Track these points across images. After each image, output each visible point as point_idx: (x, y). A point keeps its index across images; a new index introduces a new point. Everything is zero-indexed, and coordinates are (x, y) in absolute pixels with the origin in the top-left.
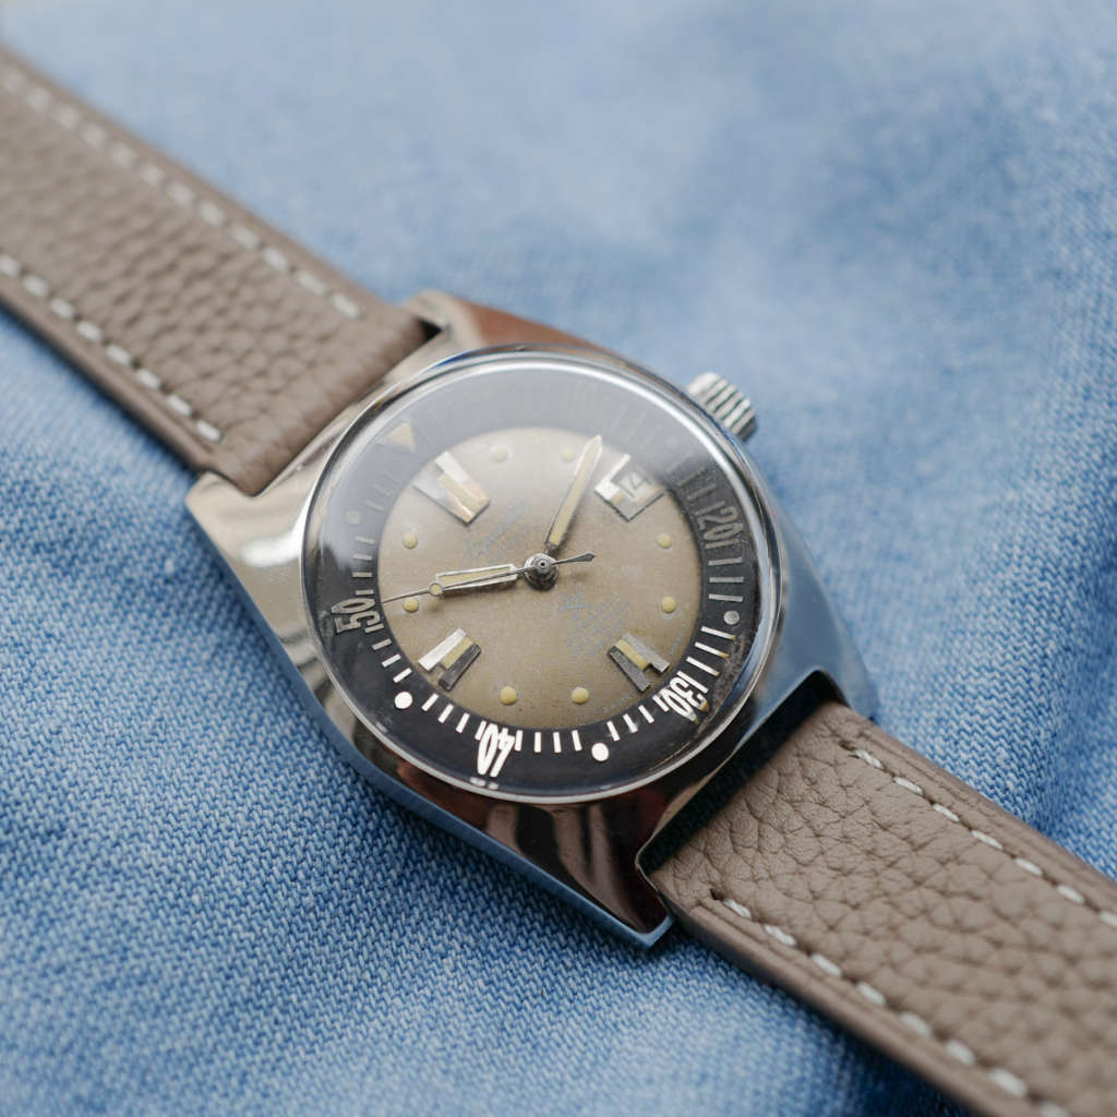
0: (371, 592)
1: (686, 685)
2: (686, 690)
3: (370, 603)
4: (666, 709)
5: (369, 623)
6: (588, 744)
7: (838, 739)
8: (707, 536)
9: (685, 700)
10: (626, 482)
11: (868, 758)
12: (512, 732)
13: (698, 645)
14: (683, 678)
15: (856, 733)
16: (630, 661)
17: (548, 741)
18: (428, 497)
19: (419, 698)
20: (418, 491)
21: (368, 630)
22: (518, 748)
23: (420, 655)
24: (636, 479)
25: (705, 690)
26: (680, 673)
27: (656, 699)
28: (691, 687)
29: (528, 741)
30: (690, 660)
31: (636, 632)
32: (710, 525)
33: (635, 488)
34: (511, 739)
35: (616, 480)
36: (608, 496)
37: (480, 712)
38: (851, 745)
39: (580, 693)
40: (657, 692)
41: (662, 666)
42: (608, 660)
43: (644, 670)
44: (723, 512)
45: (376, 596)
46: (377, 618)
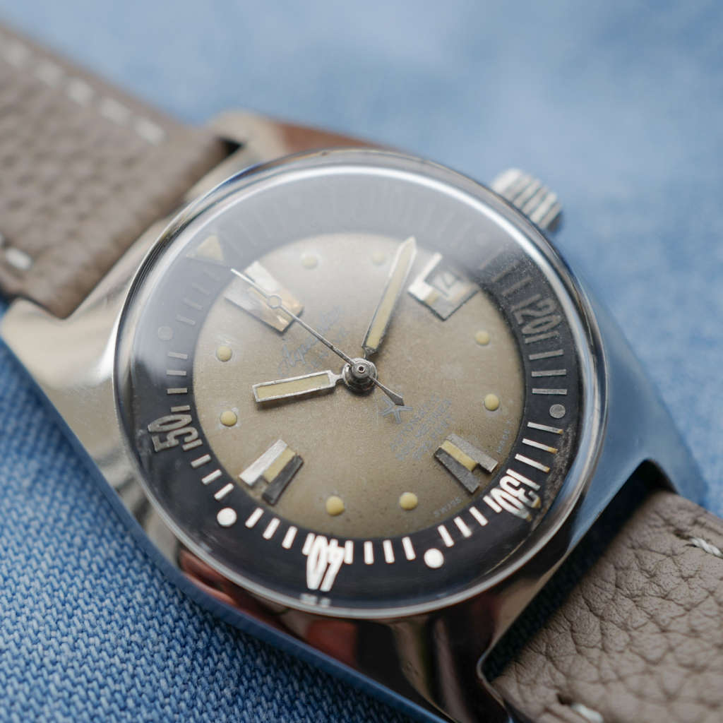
0: (187, 407)
1: (517, 484)
2: (517, 488)
3: (187, 419)
4: (498, 509)
5: (187, 439)
6: (420, 550)
7: (672, 528)
8: (525, 330)
9: (517, 498)
10: (438, 281)
11: (706, 546)
12: (341, 544)
13: (525, 441)
14: (513, 477)
15: (689, 521)
16: (458, 463)
17: (379, 552)
18: (240, 308)
19: (243, 515)
20: (229, 302)
21: (186, 447)
22: (349, 560)
23: (240, 471)
24: (449, 278)
25: (537, 487)
26: (509, 472)
27: (487, 499)
28: (522, 485)
29: (358, 552)
30: (519, 457)
31: (460, 432)
32: (528, 318)
33: (449, 286)
34: (341, 550)
35: (429, 280)
36: (422, 296)
37: (307, 526)
38: (686, 534)
39: (408, 499)
40: (488, 493)
41: (491, 465)
42: (435, 463)
43: (473, 471)
44: (541, 304)
45: (193, 412)
46: (195, 433)
